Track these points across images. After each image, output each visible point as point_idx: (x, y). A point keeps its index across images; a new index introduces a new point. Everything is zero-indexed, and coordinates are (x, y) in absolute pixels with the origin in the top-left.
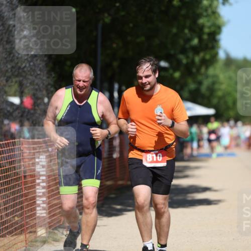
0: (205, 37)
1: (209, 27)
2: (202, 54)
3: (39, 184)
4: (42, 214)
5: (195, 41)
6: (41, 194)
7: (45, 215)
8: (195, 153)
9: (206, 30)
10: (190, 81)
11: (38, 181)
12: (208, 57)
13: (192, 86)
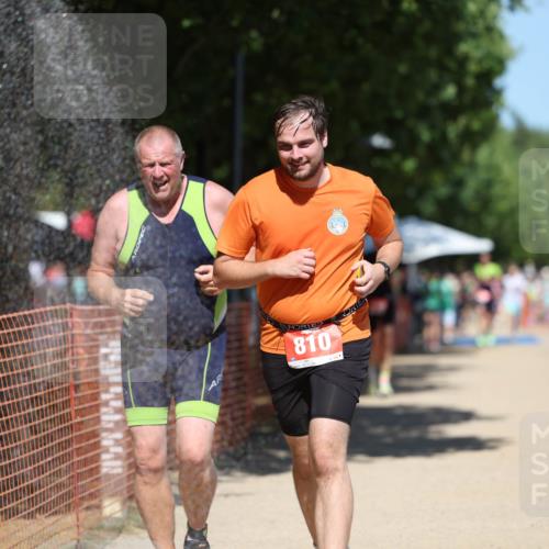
0: (470, 82)
1: (480, 61)
2: (462, 121)
3: (106, 404)
4: (113, 468)
5: (450, 91)
6: (111, 425)
7: (120, 470)
8: (449, 336)
9: (473, 67)
10: (437, 177)
11: (104, 397)
12: (476, 125)
13: (443, 191)
